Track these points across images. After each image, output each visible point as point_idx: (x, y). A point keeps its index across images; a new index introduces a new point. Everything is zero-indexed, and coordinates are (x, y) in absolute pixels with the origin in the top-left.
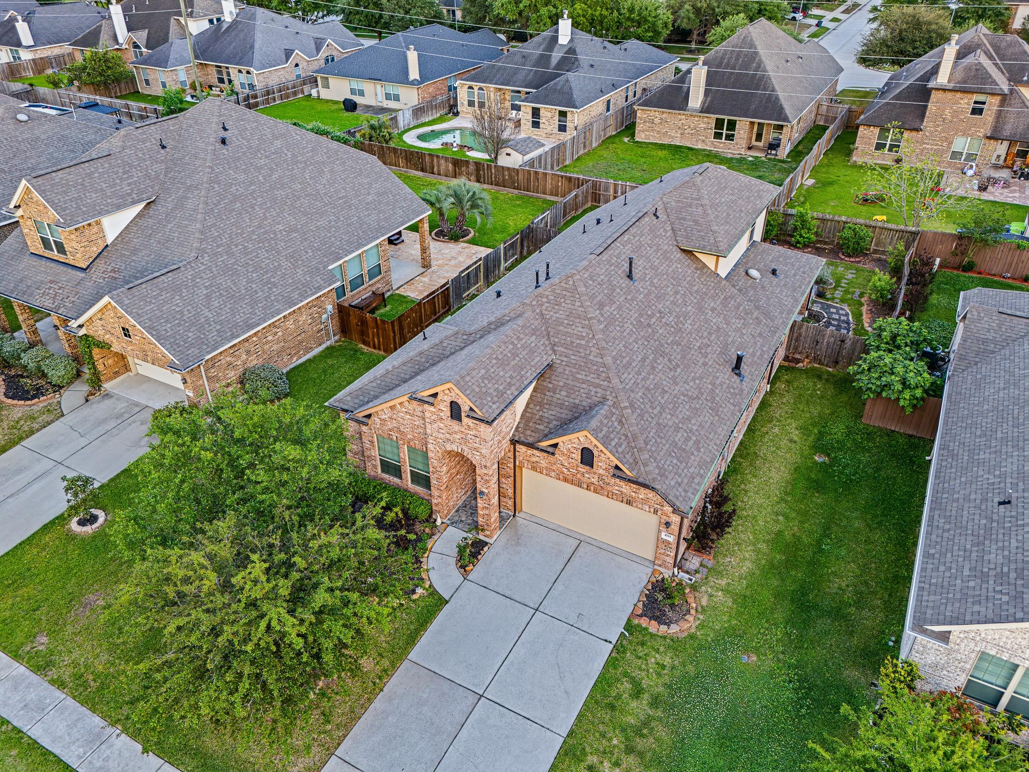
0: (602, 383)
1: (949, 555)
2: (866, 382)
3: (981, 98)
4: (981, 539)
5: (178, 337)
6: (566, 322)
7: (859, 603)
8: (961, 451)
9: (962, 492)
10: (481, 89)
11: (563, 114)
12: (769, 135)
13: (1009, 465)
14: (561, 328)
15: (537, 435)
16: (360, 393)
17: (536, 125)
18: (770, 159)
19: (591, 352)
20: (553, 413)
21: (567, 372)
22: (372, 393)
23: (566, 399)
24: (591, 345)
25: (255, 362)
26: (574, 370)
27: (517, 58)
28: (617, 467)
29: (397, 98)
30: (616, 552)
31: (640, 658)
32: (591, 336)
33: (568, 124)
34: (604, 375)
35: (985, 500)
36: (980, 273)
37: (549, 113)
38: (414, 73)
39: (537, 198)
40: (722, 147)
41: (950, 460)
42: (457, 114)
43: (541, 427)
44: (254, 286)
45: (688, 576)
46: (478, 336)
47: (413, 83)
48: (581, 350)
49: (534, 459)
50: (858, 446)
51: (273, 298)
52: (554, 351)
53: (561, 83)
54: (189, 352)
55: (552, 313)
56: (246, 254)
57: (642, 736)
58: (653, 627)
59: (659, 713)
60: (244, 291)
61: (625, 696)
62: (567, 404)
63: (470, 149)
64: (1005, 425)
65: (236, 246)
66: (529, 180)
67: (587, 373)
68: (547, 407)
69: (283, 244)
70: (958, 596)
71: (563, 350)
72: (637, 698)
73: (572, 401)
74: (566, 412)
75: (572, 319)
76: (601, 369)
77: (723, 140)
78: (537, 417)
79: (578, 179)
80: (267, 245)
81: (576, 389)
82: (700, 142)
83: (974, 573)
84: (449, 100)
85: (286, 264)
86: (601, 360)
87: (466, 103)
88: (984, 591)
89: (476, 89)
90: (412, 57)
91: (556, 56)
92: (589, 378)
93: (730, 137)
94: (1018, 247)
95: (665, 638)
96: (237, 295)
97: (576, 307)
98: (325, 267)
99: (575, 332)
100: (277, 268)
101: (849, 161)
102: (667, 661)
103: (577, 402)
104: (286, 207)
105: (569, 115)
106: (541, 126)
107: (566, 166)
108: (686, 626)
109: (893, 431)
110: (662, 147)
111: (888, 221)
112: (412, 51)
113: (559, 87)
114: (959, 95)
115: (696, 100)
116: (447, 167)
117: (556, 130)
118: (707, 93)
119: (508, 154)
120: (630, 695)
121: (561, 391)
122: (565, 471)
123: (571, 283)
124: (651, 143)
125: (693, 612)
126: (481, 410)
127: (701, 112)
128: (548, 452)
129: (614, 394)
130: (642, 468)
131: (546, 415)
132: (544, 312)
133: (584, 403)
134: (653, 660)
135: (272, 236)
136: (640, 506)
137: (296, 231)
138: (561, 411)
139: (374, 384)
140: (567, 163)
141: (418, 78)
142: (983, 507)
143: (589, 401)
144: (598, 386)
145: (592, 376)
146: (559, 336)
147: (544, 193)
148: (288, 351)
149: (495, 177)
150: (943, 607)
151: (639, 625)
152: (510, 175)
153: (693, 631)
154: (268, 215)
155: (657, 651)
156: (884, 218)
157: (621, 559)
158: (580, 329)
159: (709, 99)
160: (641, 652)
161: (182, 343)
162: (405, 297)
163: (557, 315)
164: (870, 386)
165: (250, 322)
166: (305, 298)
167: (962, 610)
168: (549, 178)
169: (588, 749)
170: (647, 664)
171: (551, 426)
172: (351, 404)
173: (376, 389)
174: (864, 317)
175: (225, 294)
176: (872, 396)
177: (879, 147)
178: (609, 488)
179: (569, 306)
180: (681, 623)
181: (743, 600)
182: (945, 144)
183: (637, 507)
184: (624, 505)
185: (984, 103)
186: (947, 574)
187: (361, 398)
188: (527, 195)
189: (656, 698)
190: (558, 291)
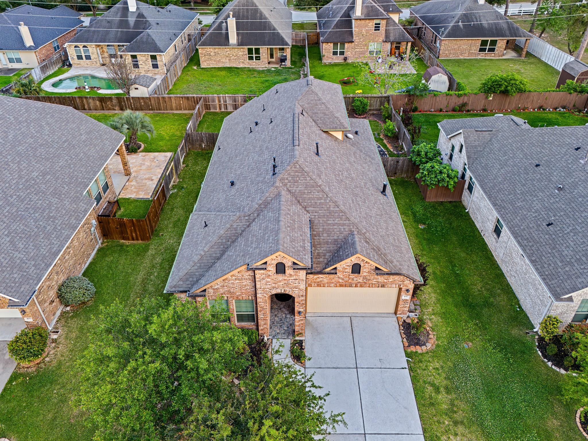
0: (345, 222)
1: (543, 258)
2: (429, 181)
3: (378, 21)
4: (553, 245)
5: (8, 281)
6: (306, 191)
7: (493, 294)
8: (505, 204)
9: (523, 225)
10: (84, 47)
11: (154, 58)
12: (278, 54)
13: (536, 205)
14: (305, 196)
15: (321, 265)
16: (188, 276)
17: (136, 66)
18: (283, 68)
19: (330, 205)
20: (325, 249)
21: (321, 222)
22: (197, 274)
23: (328, 238)
24: (328, 201)
25: (62, 279)
26: (325, 219)
27: (104, 23)
28: (377, 268)
29: (19, 61)
30: (373, 316)
31: (425, 370)
32: (325, 196)
33: (158, 63)
34: (344, 217)
35: (538, 226)
36: (420, 112)
37: (143, 58)
38: (29, 42)
39: (168, 113)
40: (254, 64)
41: (503, 210)
42: (70, 66)
43: (321, 260)
44: (41, 223)
45: (413, 314)
46: (256, 215)
47: (30, 48)
48: (324, 206)
49: (319, 280)
50: (433, 214)
51: (59, 228)
52: (308, 211)
53: (145, 37)
54: (22, 289)
55: (295, 188)
56: (22, 201)
57: (455, 412)
58: (419, 349)
59: (454, 396)
60: (36, 230)
61: (433, 394)
62: (330, 241)
63: (99, 88)
64: (517, 186)
65: (11, 196)
66: (159, 103)
67: (334, 219)
68: (319, 246)
69: (44, 186)
70: (566, 277)
71: (312, 209)
72: (439, 392)
73: (332, 238)
74: (332, 246)
75: (309, 188)
76: (341, 214)
77: (254, 60)
78: (316, 254)
79: (194, 97)
80: (33, 190)
81: (331, 230)
82: (241, 63)
83: (564, 263)
84: (61, 57)
85: (54, 200)
86: (338, 209)
87: (76, 57)
88: (576, 271)
89: (81, 47)
90: (24, 30)
91: (132, 20)
92: (336, 222)
93: (258, 58)
94: (435, 95)
95: (427, 353)
96: (33, 234)
97: (308, 181)
98: (81, 194)
99: (315, 196)
100: (50, 205)
101: (321, 63)
102: (437, 365)
103: (336, 238)
104: (31, 158)
105: (158, 57)
106: (140, 66)
107: (170, 90)
108: (432, 341)
109: (442, 202)
110: (220, 69)
111: (363, 93)
112: (23, 26)
113: (145, 40)
114: (367, 21)
115: (233, 39)
116: (95, 103)
117: (151, 68)
118: (238, 34)
119: (136, 89)
120: (436, 393)
121: (322, 234)
122: (341, 281)
123: (298, 167)
124: (212, 68)
125: (430, 332)
126: (302, 263)
127: (238, 45)
128: (333, 273)
129: (355, 227)
130: (391, 264)
131: (321, 251)
132: (290, 189)
133: (340, 237)
134: (431, 368)
135: (33, 182)
136: (390, 286)
137: (47, 173)
138: (329, 246)
139: (196, 267)
140: (170, 88)
141: (33, 44)
142: (541, 229)
143: (343, 235)
144: (344, 225)
145: (337, 220)
146: (306, 201)
147: (171, 110)
148: (79, 262)
149: (134, 105)
150: (563, 285)
151: (412, 352)
152: (145, 102)
153: (436, 343)
154: (21, 167)
155: (429, 361)
156: (361, 91)
157: (378, 319)
158: (317, 194)
159: (240, 37)
160: (423, 365)
161: (13, 285)
162: (128, 199)
163: (299, 189)
164: (432, 182)
165: (53, 251)
166: (81, 221)
167: (573, 283)
168: (173, 100)
169: (439, 435)
170: (430, 372)
171: (327, 257)
172: (184, 286)
173: (199, 270)
174: (388, 146)
175: (23, 236)
176: (434, 187)
177: (335, 53)
178: (370, 282)
179: (304, 181)
180: (430, 341)
181: (444, 315)
182: (365, 48)
183: (388, 287)
184: (380, 289)
185: (379, 24)
186: (551, 268)
187: (191, 279)
188: (160, 113)
189: (447, 387)
190: (293, 174)
